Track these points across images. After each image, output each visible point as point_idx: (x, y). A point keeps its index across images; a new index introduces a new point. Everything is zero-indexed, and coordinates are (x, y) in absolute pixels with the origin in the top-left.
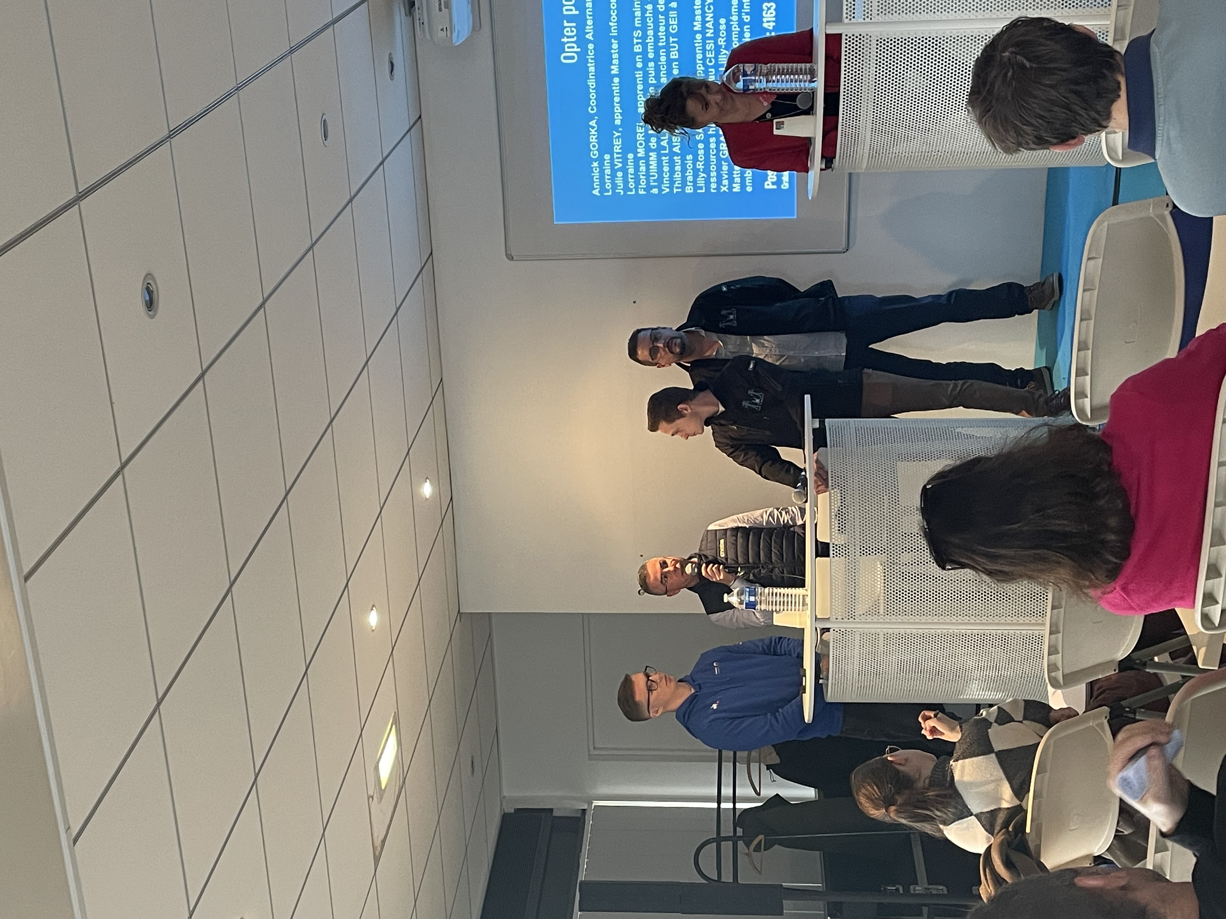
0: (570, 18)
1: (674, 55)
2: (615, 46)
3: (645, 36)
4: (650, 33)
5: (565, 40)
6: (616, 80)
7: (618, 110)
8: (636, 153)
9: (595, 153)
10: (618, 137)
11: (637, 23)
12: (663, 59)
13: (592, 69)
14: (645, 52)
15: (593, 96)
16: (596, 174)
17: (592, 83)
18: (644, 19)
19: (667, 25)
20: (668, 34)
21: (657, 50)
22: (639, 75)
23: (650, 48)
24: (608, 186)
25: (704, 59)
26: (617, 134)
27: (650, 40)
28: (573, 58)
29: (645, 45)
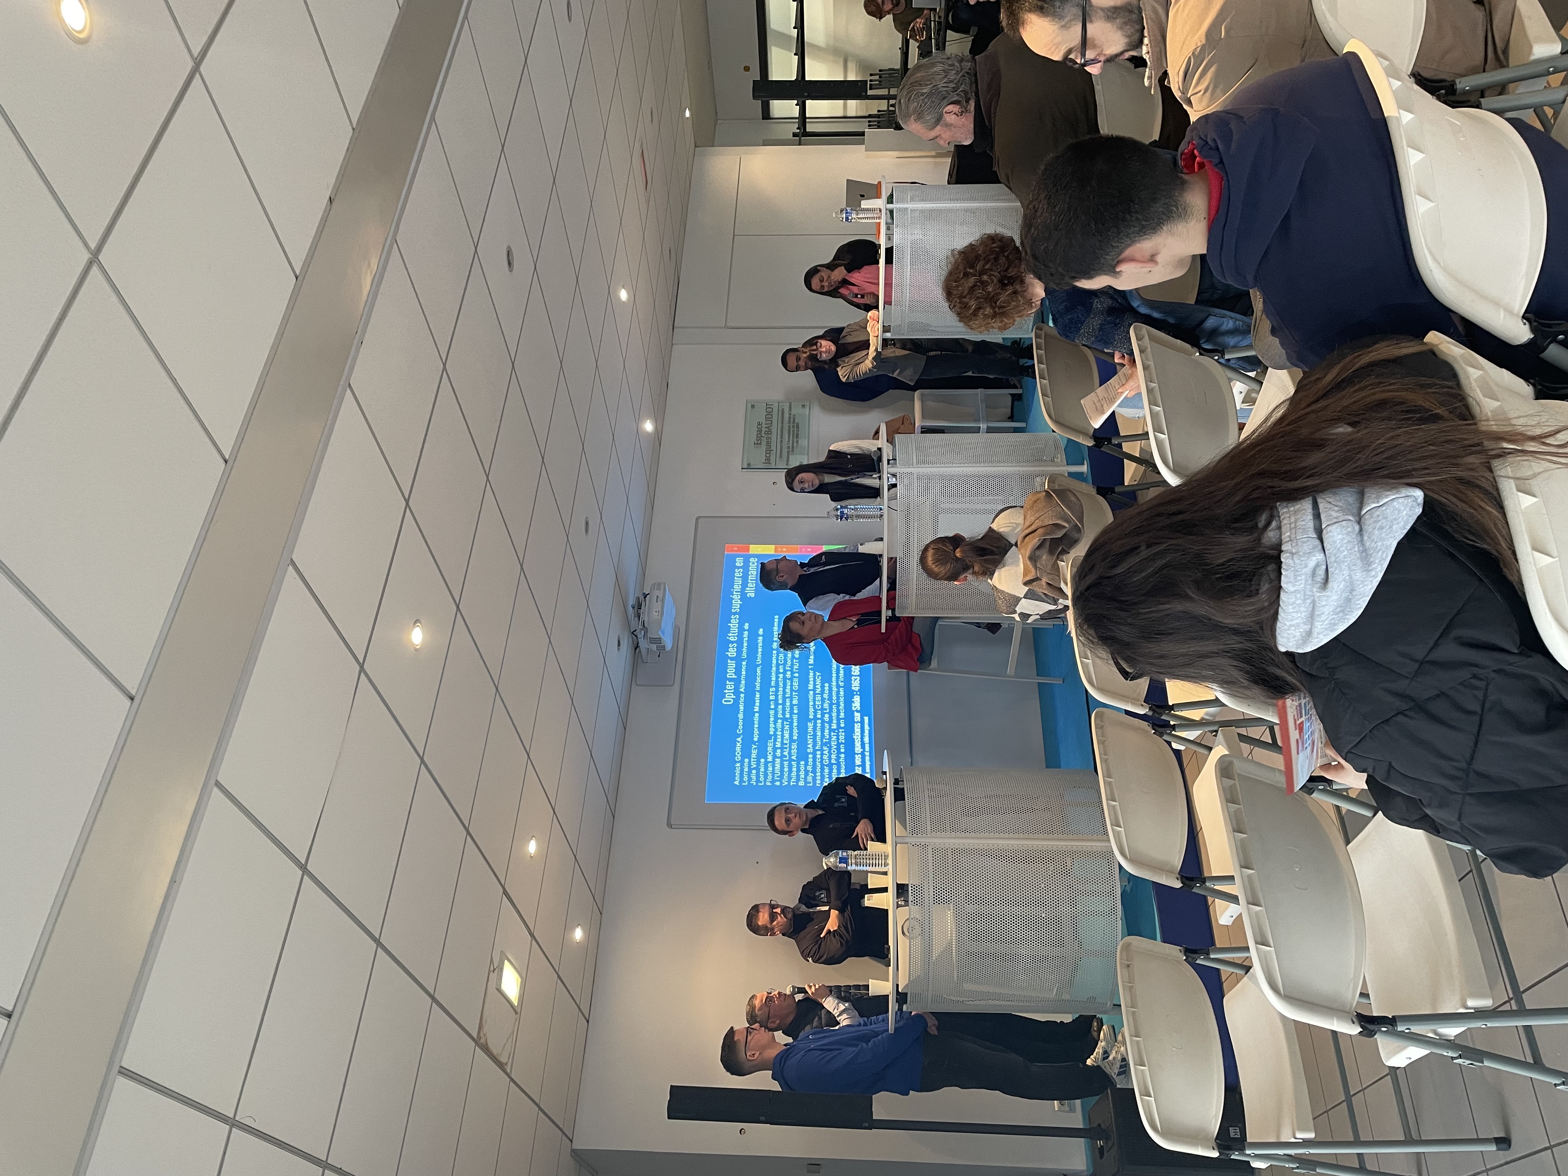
0: (731, 680)
1: (795, 702)
2: (758, 695)
3: (777, 691)
4: (781, 689)
5: (726, 691)
6: (757, 715)
7: (756, 732)
8: (766, 758)
9: (738, 757)
10: (755, 748)
11: (773, 683)
12: (788, 704)
13: (742, 708)
14: (776, 700)
15: (741, 723)
16: (738, 772)
17: (741, 716)
18: (777, 682)
19: (792, 686)
20: (792, 690)
21: (784, 699)
22: (772, 712)
23: (780, 697)
24: (746, 778)
25: (814, 705)
26: (754, 747)
27: (780, 693)
28: (730, 701)
29: (777, 696)
